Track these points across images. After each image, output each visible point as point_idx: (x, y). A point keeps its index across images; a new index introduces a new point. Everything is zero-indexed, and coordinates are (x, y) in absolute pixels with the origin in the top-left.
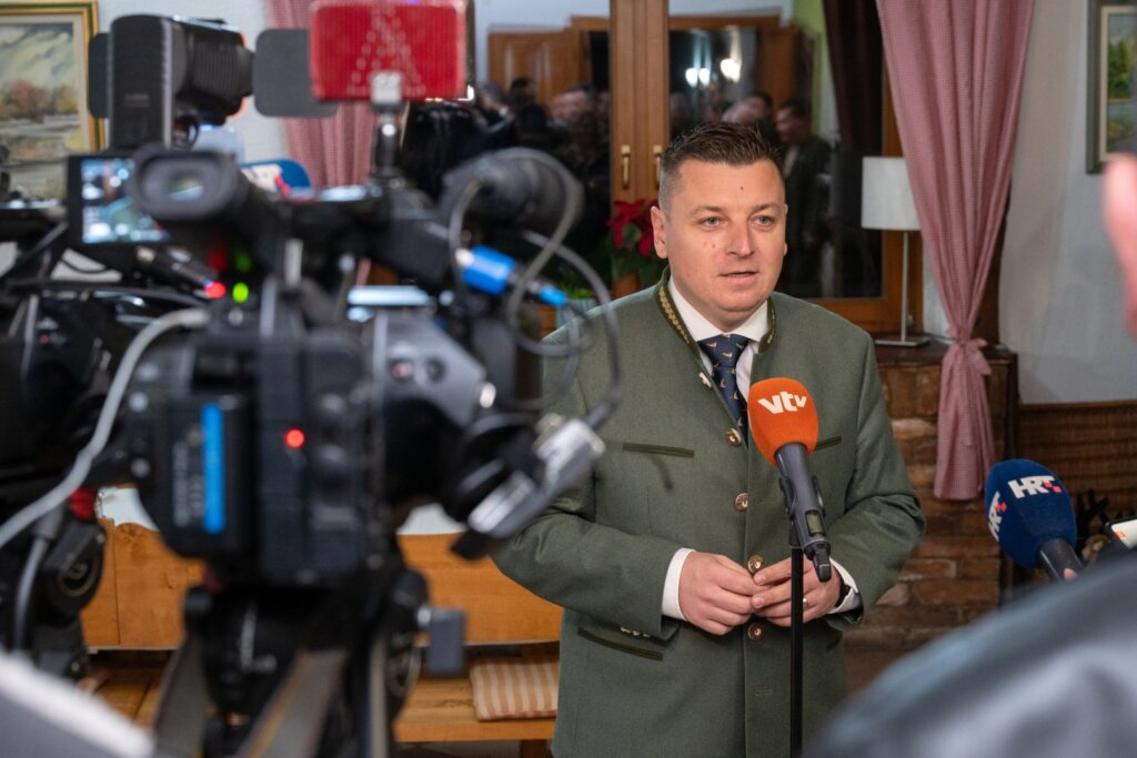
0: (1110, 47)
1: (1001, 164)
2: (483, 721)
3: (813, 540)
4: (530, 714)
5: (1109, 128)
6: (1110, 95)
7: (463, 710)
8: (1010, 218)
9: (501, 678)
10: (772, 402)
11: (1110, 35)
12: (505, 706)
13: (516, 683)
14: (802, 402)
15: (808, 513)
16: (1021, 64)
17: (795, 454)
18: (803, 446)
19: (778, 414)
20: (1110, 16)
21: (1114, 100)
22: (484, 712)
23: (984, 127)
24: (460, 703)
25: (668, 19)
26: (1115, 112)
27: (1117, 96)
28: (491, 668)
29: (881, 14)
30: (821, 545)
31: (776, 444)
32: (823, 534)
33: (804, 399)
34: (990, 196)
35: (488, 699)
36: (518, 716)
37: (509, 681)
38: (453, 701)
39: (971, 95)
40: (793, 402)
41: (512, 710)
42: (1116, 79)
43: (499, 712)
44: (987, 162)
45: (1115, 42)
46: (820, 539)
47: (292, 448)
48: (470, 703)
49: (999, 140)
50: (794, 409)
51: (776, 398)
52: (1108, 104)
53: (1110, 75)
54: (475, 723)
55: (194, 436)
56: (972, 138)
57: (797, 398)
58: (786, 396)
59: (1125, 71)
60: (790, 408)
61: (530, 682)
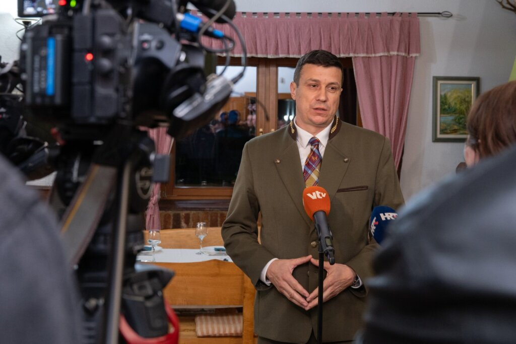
0: (441, 96)
1: (401, 137)
2: (199, 337)
3: (327, 248)
4: (217, 335)
5: (440, 126)
6: (441, 113)
7: (192, 333)
8: (404, 158)
9: (207, 321)
10: (312, 195)
11: (441, 92)
12: (208, 331)
13: (213, 323)
14: (324, 195)
15: (326, 238)
16: (408, 101)
17: (321, 215)
18: (324, 212)
19: (314, 200)
20: (441, 84)
21: (442, 115)
22: (200, 334)
23: (394, 123)
24: (191, 330)
25: (278, 94)
26: (443, 120)
27: (444, 114)
28: (203, 317)
29: (356, 81)
30: (331, 250)
31: (314, 211)
32: (332, 246)
33: (325, 194)
34: (396, 149)
35: (201, 329)
36: (213, 335)
37: (210, 322)
38: (188, 329)
39: (389, 111)
40: (321, 195)
41: (210, 333)
42: (443, 107)
43: (205, 334)
44: (395, 136)
45: (443, 94)
46: (331, 248)
47: (88, 60)
48: (195, 330)
49: (400, 128)
50: (321, 198)
51: (314, 193)
52: (440, 116)
53: (441, 106)
54: (196, 338)
55: (43, 52)
56: (390, 128)
57: (322, 194)
58: (318, 193)
59: (446, 105)
60: (319, 197)
61: (218, 323)
